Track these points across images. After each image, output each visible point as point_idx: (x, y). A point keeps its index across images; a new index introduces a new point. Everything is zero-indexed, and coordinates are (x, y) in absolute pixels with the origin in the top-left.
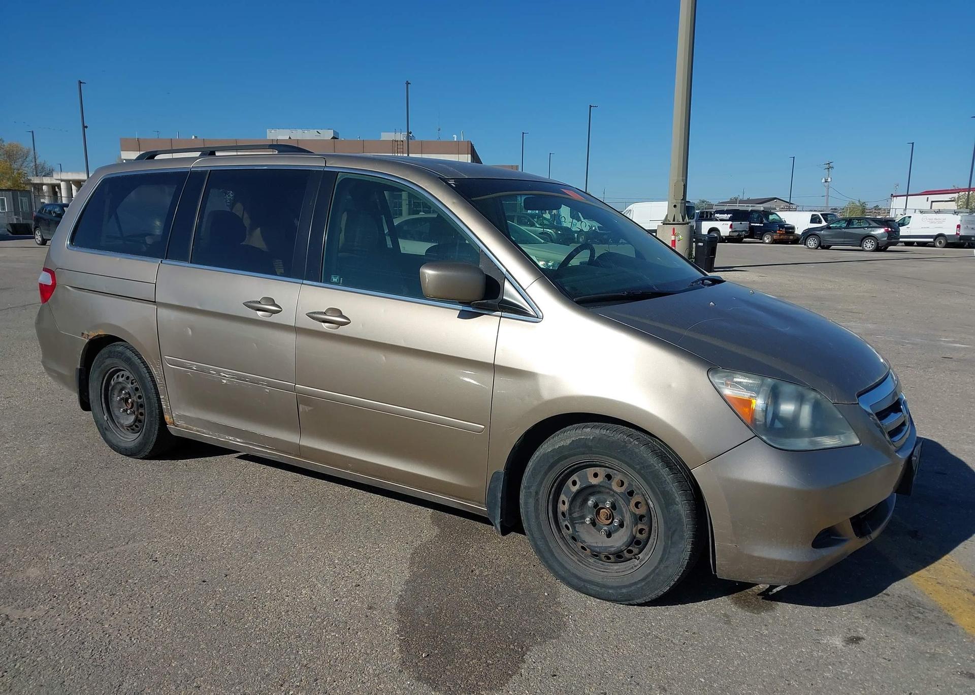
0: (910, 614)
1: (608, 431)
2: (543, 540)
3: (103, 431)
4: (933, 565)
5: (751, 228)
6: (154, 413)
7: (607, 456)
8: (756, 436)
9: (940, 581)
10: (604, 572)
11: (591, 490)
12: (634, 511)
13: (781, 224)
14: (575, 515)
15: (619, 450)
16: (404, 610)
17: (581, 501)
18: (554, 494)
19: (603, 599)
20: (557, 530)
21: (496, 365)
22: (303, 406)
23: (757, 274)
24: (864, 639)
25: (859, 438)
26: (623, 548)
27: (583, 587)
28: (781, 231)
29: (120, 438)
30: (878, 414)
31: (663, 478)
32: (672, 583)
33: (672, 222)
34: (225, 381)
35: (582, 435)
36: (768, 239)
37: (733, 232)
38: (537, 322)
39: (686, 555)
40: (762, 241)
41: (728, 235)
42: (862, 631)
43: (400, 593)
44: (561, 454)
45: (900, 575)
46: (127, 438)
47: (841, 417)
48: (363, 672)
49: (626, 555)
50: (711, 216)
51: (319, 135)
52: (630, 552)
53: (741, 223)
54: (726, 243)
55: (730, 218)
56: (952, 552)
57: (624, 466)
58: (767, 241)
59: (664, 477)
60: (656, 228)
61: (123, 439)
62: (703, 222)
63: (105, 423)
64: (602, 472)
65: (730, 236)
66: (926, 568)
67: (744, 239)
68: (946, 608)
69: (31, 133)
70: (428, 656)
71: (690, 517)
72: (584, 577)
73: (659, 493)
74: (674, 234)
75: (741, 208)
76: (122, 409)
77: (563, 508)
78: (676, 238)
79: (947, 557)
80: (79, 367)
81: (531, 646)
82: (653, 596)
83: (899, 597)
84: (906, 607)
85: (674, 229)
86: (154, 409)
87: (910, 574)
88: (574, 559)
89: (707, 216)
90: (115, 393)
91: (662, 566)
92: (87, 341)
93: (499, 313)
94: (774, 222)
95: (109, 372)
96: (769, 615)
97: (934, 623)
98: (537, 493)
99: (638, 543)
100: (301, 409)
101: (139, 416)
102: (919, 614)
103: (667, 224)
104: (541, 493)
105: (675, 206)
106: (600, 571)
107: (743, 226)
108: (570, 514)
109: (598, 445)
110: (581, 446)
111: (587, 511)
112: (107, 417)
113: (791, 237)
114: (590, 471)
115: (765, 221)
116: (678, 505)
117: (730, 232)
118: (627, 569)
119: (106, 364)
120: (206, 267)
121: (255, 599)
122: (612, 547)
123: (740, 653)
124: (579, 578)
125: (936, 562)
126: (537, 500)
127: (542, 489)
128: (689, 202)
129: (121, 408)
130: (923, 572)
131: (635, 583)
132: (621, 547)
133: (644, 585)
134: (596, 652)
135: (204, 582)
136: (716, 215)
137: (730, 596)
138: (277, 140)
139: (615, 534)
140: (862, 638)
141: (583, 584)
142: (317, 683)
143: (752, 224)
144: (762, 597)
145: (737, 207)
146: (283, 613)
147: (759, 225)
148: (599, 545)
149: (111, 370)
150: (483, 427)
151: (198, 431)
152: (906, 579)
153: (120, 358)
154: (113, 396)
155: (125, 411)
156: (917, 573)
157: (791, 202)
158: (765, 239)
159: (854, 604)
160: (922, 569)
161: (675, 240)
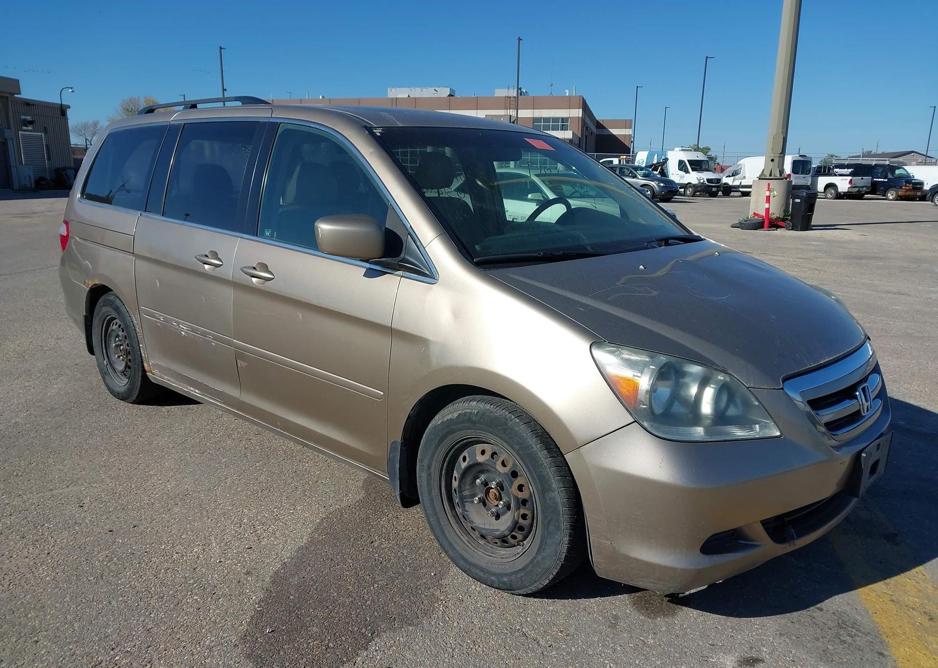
0: (838, 635)
1: (492, 406)
2: (435, 517)
3: (104, 374)
4: (896, 578)
5: (874, 184)
6: (137, 360)
7: (490, 433)
8: (635, 421)
9: (894, 598)
10: (490, 556)
11: (479, 468)
12: (516, 494)
13: (908, 179)
14: (466, 493)
15: (500, 428)
16: (277, 579)
17: (471, 479)
18: (446, 469)
19: (489, 586)
20: (450, 507)
21: (394, 329)
22: (241, 362)
23: (860, 233)
24: (763, 661)
25: (779, 429)
26: (507, 533)
27: (470, 569)
28: (908, 186)
29: (116, 383)
30: (811, 403)
31: (540, 461)
32: (551, 577)
33: (768, 177)
34: (183, 333)
35: (467, 409)
36: (892, 195)
37: (852, 187)
38: (433, 284)
39: (564, 548)
40: (884, 197)
41: (847, 191)
42: (766, 652)
43: (286, 560)
44: (450, 427)
45: (847, 586)
46: (121, 383)
47: (757, 404)
48: (199, 643)
49: (510, 541)
50: (829, 171)
51: (437, 93)
52: (514, 537)
53: (862, 179)
54: (845, 199)
55: (850, 173)
56: (928, 564)
57: (505, 444)
58: (891, 198)
59: (542, 461)
60: (751, 184)
61: (117, 383)
62: (819, 177)
63: (105, 368)
64: (489, 449)
65: (848, 192)
66: (886, 581)
67: (866, 196)
68: (885, 633)
69: (183, 96)
70: (272, 631)
71: (567, 506)
72: (471, 560)
73: (535, 477)
74: (769, 190)
75: (864, 163)
76: (117, 356)
77: (455, 484)
78: (771, 194)
79: (920, 568)
80: (85, 314)
81: (384, 632)
82: (533, 588)
83: (834, 613)
84: (836, 626)
85: (769, 185)
86: (137, 356)
87: (861, 587)
88: (464, 539)
89: (825, 171)
90: (112, 340)
91: (539, 558)
92: (88, 289)
93: (400, 273)
94: (901, 177)
95: (107, 319)
96: (664, 621)
97: (862, 650)
98: (429, 467)
99: (521, 529)
100: (239, 365)
101: (129, 363)
102: (848, 638)
103: (762, 179)
104: (433, 467)
105: (772, 160)
106: (487, 555)
107: (866, 180)
108: (460, 492)
109: (481, 420)
110: (466, 420)
111: (478, 490)
112: (107, 362)
113: (919, 194)
114: (479, 447)
115: (890, 176)
116: (554, 492)
117: (849, 188)
118: (511, 555)
119: (103, 312)
120: (172, 220)
121: (146, 554)
122: (497, 530)
123: (607, 663)
124: (465, 560)
125: (902, 575)
126: (429, 474)
127: (434, 463)
128: (805, 156)
129: (116, 354)
130: (880, 586)
131: (515, 573)
132: (504, 531)
133: (524, 576)
134: (449, 645)
135: (110, 531)
136: (835, 170)
137: (633, 594)
138: (397, 98)
139: (503, 517)
140: (762, 660)
141: (468, 567)
142: (148, 650)
143: (875, 179)
144: (668, 599)
145: (861, 161)
146: (163, 571)
147: (882, 180)
148: (487, 527)
149: (108, 318)
150: (382, 393)
151: (169, 380)
152: (853, 592)
153: (111, 307)
154: (110, 342)
155: (119, 357)
156: (870, 586)
157: (928, 155)
158: (889, 195)
159: (774, 617)
160: (880, 581)
161: (770, 196)
